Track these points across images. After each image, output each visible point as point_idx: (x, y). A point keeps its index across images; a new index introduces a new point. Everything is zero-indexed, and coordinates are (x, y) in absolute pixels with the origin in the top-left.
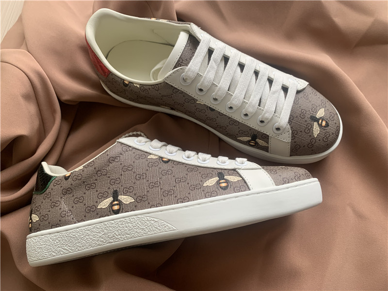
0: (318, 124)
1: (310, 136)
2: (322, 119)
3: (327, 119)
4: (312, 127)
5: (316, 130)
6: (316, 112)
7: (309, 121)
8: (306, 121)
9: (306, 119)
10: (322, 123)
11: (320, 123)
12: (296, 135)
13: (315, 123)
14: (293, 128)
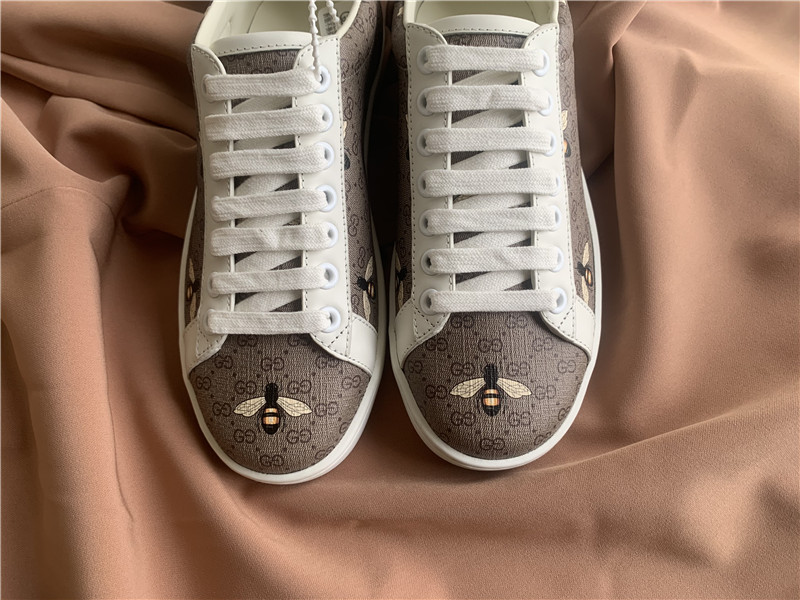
0: (484, 389)
1: (449, 381)
2: (501, 395)
3: (506, 407)
4: (471, 376)
5: (469, 388)
6: (510, 377)
7: (480, 364)
8: (476, 358)
9: (482, 356)
10: (490, 396)
11: (488, 392)
12: (439, 349)
13: (481, 382)
14: (450, 336)
